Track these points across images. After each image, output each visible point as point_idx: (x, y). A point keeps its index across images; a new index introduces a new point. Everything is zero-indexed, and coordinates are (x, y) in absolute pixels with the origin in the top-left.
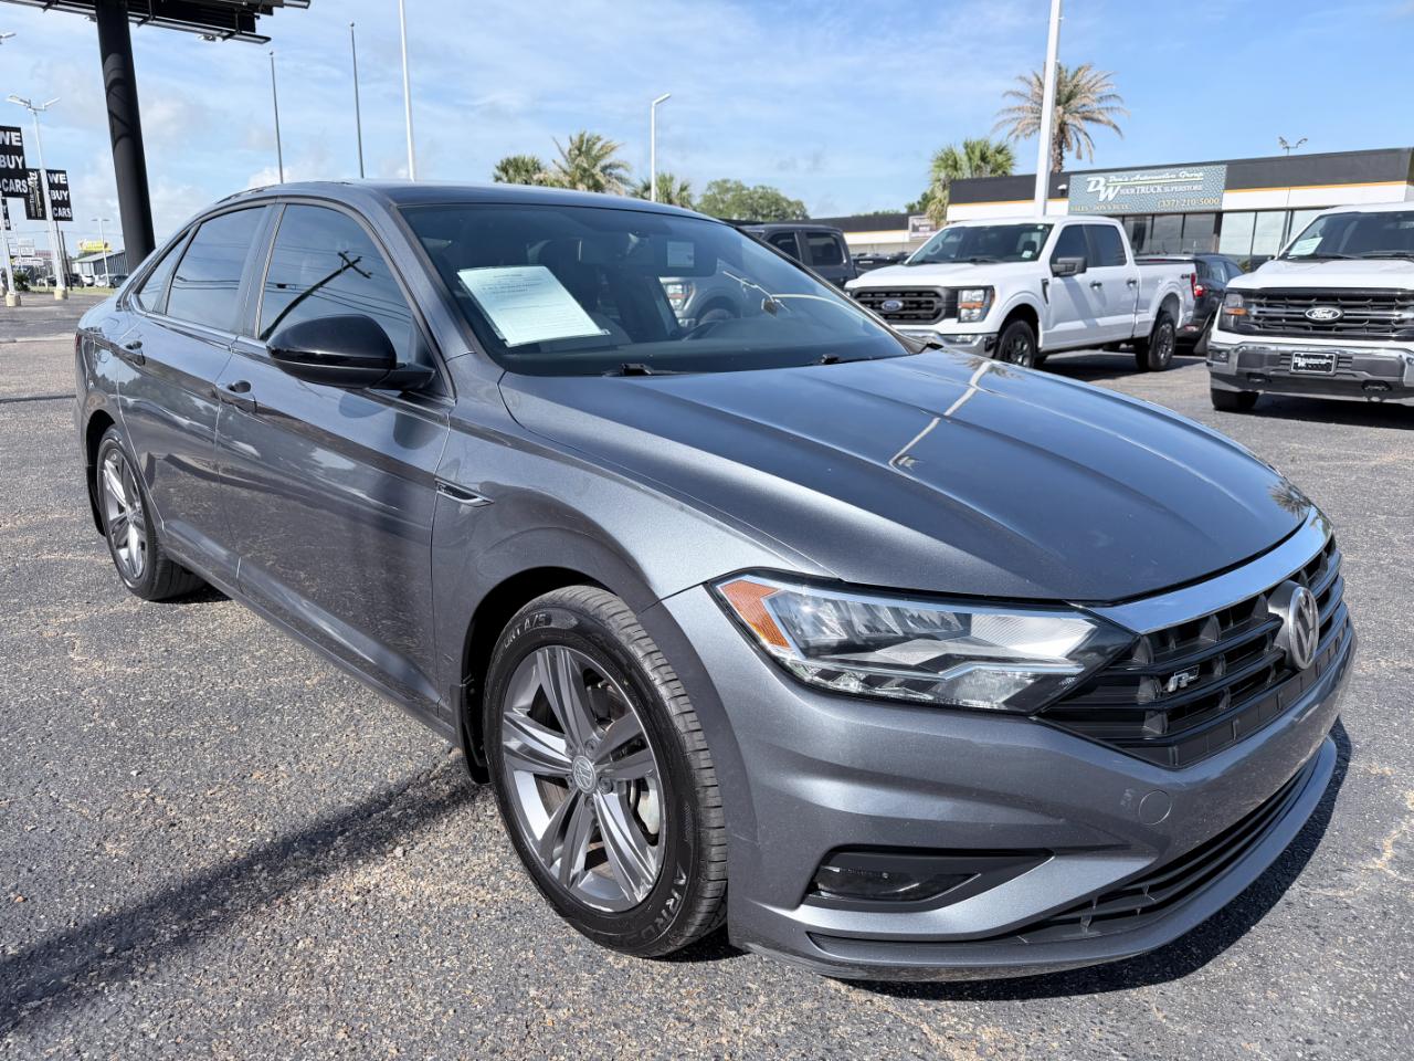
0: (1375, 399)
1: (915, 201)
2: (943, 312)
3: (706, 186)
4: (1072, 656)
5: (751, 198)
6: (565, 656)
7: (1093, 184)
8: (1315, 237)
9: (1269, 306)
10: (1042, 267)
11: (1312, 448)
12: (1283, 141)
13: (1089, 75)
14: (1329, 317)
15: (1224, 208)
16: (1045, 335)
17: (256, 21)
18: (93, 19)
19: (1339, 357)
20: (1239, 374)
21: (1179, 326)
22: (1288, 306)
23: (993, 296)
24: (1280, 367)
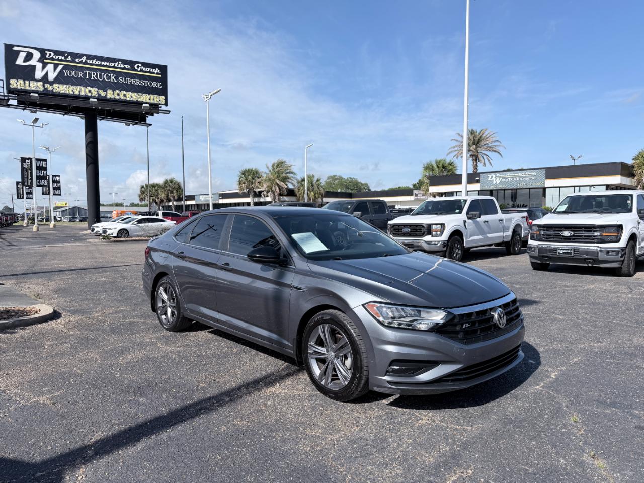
0: (590, 265)
1: (416, 182)
2: (426, 233)
3: (326, 178)
4: (441, 319)
5: (346, 182)
6: (326, 326)
7: (490, 177)
8: (566, 204)
9: (547, 231)
10: (463, 216)
11: (564, 283)
12: (572, 157)
13: (486, 133)
14: (569, 235)
15: (546, 186)
16: (466, 241)
17: (147, 118)
18: (82, 118)
19: (574, 249)
20: (539, 256)
21: (522, 237)
22: (554, 231)
23: (444, 227)
24: (554, 253)
